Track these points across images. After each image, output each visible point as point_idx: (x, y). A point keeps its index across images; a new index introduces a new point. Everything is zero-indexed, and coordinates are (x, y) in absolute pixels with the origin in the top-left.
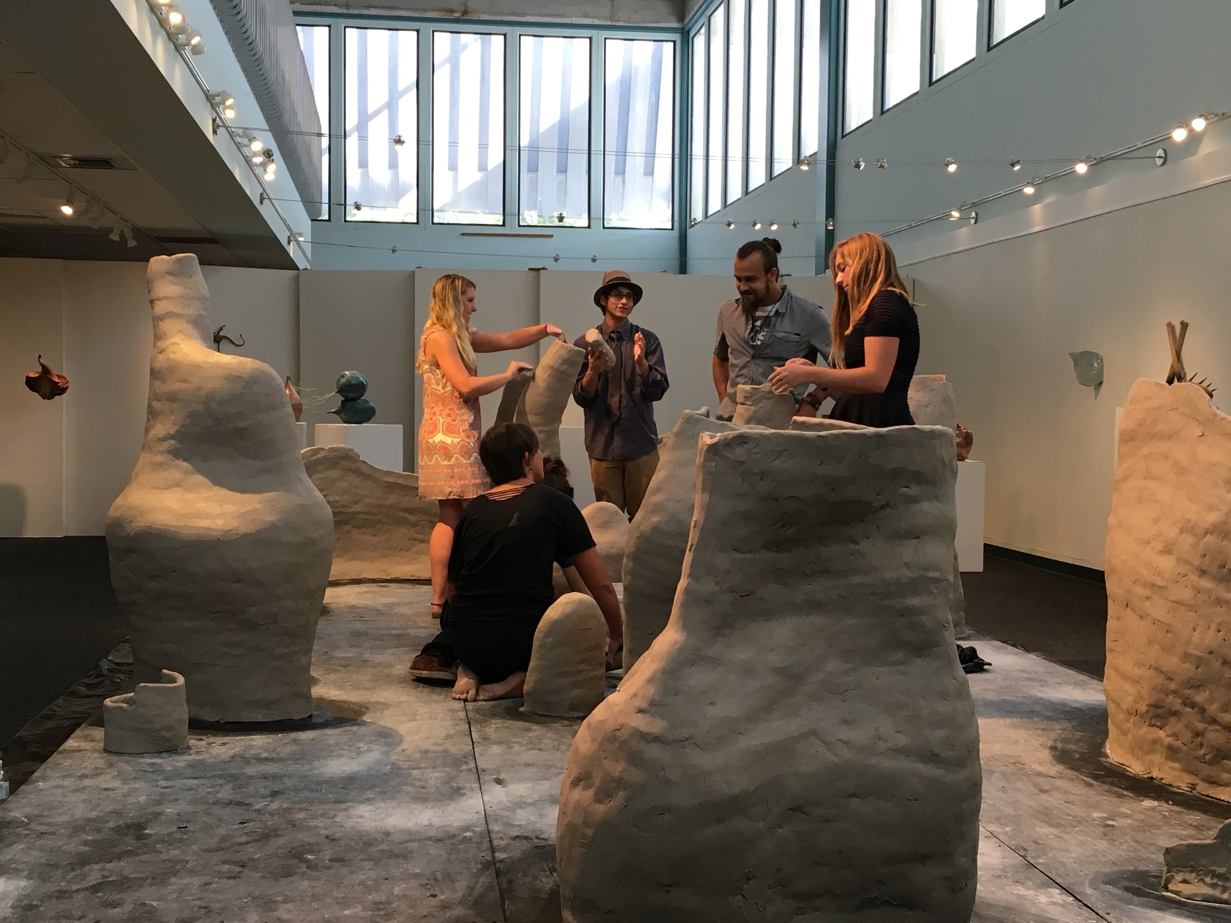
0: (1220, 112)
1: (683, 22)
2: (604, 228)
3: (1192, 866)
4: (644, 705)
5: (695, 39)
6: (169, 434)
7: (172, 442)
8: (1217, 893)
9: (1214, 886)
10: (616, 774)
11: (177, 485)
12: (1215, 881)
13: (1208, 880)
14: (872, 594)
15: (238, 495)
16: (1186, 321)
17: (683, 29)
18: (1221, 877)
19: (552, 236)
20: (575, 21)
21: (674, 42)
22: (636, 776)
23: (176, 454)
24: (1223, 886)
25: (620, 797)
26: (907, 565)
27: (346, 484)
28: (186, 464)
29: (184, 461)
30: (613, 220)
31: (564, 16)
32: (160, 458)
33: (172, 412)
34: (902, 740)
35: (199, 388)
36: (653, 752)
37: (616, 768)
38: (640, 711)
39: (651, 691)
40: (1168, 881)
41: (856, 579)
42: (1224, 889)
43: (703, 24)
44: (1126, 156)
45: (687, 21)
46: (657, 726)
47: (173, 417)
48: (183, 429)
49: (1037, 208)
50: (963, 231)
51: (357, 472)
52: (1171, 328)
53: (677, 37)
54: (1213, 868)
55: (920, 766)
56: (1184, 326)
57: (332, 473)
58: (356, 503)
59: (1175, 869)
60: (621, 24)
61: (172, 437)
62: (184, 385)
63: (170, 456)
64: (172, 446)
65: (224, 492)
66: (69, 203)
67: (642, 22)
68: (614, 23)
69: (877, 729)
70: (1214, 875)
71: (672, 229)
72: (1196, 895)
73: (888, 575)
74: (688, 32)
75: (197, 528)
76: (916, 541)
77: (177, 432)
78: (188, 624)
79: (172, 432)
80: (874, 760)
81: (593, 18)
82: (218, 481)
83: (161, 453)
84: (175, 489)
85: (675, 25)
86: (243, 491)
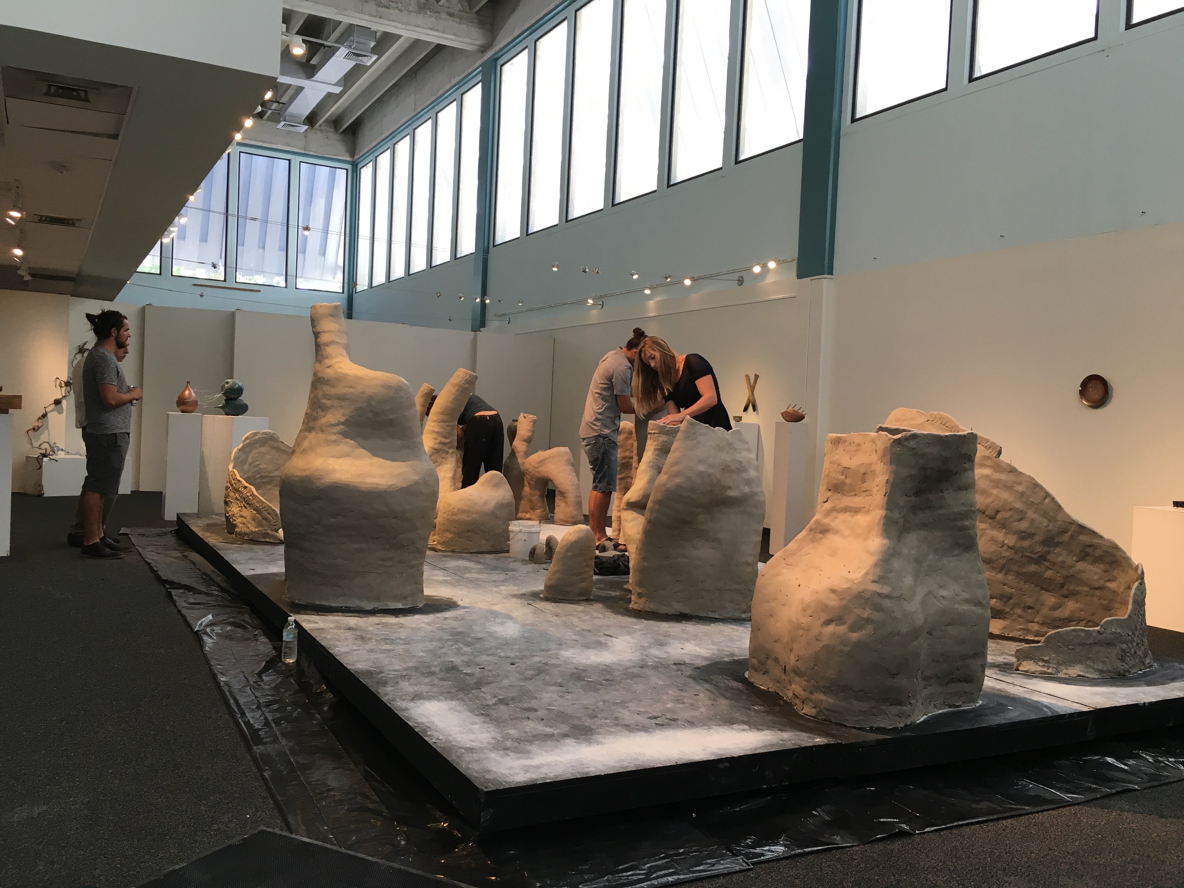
0: (781, 259)
1: (353, 157)
2: (296, 288)
3: (1031, 657)
4: (876, 579)
5: (362, 170)
6: (340, 421)
7: (342, 427)
8: (1045, 669)
9: (1044, 666)
10: (865, 616)
11: (348, 455)
12: (1044, 664)
13: (1040, 663)
14: (948, 519)
15: (389, 462)
16: (758, 374)
17: (353, 162)
18: (1046, 661)
19: (259, 291)
20: (280, 147)
21: (347, 170)
22: (877, 616)
23: (346, 435)
24: (1048, 666)
25: (869, 629)
26: (963, 504)
27: (270, 457)
28: (352, 442)
29: (351, 439)
30: (302, 284)
31: (272, 143)
32: (333, 437)
33: (342, 407)
34: (966, 595)
35: (363, 392)
36: (887, 603)
37: (866, 613)
38: (874, 582)
39: (878, 571)
40: (1018, 666)
41: (940, 512)
42: (1048, 668)
43: (371, 161)
44: (714, 278)
45: (356, 157)
46: (885, 590)
47: (342, 411)
48: (350, 418)
49: (651, 303)
50: (594, 312)
51: (278, 449)
52: (748, 377)
53: (349, 167)
54: (1041, 657)
55: (974, 608)
56: (757, 377)
57: (263, 449)
58: (276, 470)
59: (1022, 659)
60: (311, 153)
61: (343, 424)
62: (351, 390)
63: (341, 436)
64: (342, 429)
65: (380, 461)
66: (19, 247)
67: (326, 154)
68: (306, 152)
69: (954, 590)
70: (1043, 661)
71: (343, 293)
72: (1036, 671)
73: (956, 510)
74: (357, 165)
75: (370, 483)
76: (965, 491)
77: (346, 420)
78: (355, 546)
79: (343, 419)
80: (956, 606)
81: (292, 147)
82: (375, 453)
83: (334, 434)
84: (347, 458)
85: (348, 159)
86: (394, 460)
